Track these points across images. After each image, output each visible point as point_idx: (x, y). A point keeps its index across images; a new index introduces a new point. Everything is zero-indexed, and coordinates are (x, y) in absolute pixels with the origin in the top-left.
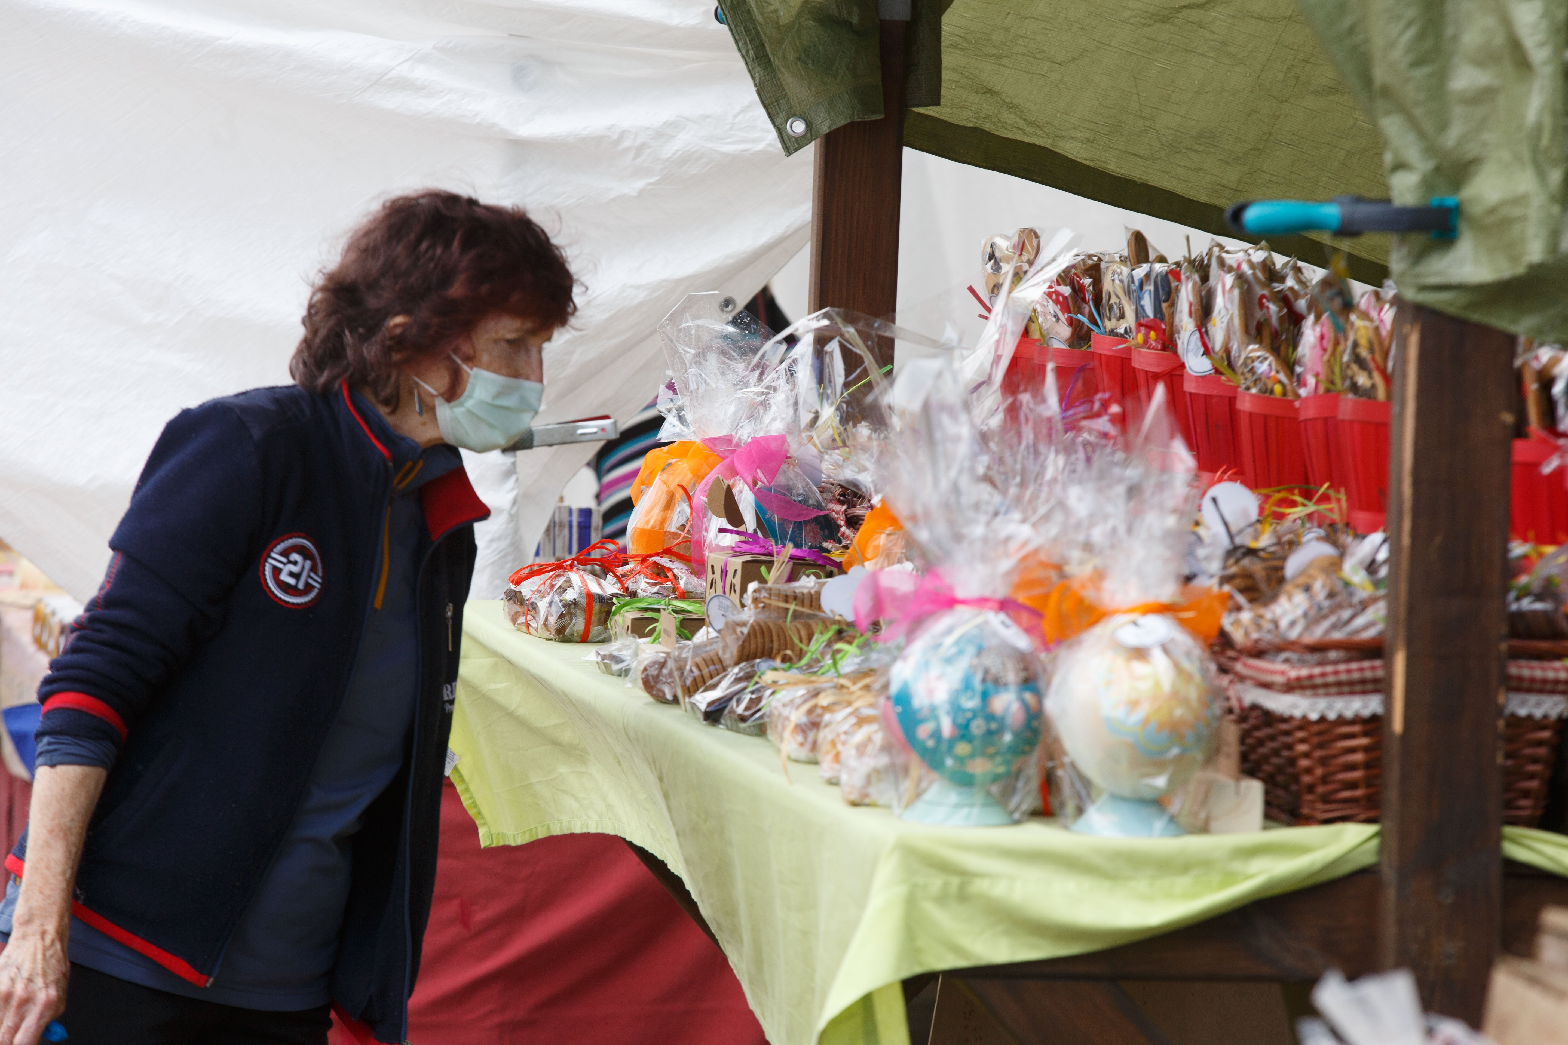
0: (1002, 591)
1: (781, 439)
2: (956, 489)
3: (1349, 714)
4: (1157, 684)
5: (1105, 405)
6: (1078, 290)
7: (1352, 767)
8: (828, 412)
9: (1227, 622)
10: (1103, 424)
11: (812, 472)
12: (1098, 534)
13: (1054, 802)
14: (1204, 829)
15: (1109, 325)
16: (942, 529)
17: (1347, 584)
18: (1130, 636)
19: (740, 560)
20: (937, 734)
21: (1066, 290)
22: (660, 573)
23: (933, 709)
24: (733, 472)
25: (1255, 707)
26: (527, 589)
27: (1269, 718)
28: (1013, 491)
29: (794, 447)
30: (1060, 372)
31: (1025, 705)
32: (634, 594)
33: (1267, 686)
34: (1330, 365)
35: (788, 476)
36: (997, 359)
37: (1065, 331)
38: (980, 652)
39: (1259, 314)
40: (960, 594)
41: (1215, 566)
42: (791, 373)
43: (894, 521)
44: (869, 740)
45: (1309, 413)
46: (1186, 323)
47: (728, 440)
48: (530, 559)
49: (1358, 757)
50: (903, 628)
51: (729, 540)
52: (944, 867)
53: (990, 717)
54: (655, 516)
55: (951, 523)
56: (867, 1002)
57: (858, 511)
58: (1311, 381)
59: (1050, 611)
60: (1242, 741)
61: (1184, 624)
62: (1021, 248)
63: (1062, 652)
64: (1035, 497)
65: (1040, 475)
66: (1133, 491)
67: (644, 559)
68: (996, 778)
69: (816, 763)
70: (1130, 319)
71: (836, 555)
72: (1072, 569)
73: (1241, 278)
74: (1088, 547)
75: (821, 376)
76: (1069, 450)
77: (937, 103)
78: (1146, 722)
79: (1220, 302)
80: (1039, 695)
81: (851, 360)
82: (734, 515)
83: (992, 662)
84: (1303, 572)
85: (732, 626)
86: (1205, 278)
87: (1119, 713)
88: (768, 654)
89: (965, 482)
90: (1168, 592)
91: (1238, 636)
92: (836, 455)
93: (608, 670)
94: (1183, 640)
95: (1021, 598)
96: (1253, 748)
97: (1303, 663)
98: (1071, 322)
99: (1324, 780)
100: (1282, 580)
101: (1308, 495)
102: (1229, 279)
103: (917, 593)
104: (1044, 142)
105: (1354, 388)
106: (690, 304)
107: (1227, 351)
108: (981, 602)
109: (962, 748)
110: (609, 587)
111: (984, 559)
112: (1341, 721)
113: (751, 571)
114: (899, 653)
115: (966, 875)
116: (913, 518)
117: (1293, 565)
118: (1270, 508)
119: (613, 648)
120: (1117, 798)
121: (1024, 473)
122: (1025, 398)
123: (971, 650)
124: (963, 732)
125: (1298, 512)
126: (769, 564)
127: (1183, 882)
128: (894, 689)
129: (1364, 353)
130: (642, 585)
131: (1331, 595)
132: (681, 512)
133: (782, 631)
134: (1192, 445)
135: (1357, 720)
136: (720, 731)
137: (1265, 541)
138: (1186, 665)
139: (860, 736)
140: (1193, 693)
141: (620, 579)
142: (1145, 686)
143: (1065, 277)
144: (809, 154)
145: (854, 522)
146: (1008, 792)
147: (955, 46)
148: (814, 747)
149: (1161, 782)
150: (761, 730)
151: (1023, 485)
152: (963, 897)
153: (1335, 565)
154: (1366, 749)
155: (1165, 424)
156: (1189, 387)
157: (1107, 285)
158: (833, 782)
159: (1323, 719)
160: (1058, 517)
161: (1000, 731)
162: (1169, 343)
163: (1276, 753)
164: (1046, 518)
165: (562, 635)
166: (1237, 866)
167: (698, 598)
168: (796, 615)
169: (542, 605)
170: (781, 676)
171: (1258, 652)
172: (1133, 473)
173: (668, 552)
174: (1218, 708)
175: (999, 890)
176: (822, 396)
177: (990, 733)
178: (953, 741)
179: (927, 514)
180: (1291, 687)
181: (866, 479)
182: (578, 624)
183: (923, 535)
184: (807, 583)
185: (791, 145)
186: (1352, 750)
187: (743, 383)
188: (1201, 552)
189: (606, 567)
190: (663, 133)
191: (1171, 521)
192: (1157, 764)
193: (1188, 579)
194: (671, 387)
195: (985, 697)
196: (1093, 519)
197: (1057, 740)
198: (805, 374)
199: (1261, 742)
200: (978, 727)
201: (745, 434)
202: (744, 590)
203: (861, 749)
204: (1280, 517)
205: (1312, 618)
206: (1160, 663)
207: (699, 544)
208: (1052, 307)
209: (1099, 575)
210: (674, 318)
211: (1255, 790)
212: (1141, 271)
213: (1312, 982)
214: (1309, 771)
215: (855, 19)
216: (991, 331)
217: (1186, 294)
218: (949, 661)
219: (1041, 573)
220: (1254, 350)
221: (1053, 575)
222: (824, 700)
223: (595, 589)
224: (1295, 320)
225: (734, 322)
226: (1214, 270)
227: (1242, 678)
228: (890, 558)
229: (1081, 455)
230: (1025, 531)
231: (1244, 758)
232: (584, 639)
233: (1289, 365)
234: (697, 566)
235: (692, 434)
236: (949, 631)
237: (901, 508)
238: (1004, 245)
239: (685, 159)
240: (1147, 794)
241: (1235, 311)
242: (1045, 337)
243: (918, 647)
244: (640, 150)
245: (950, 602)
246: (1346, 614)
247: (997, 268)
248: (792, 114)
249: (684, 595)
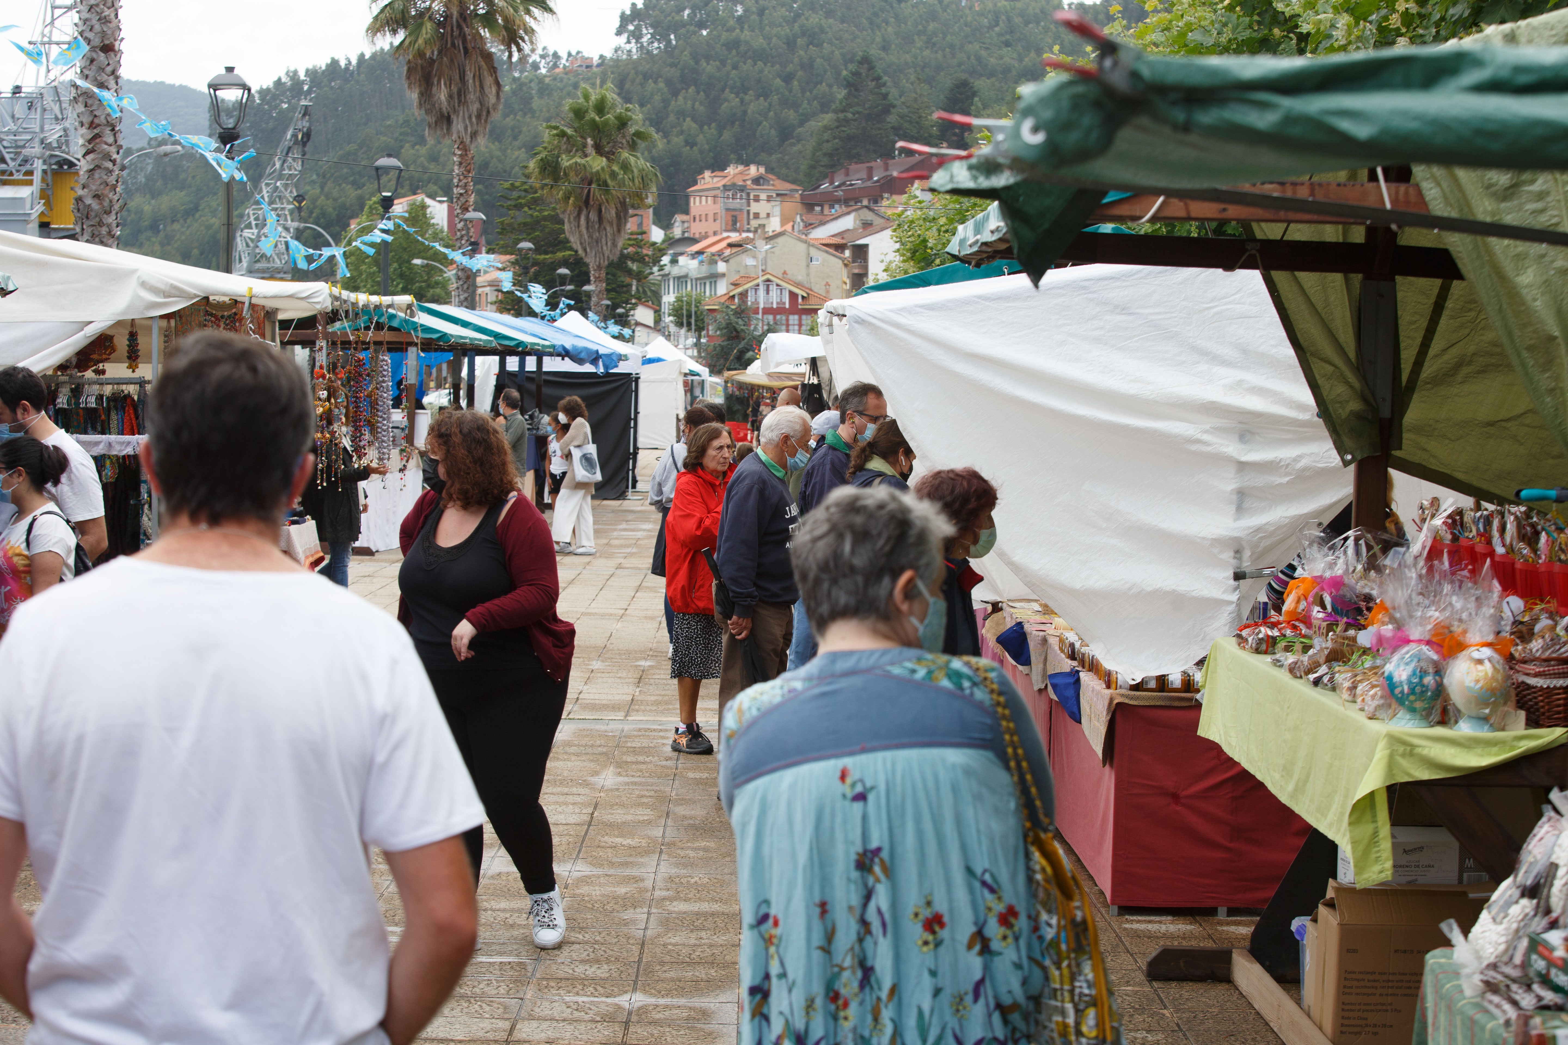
0: (1427, 638)
1: (1341, 577)
2: (1410, 597)
3: (1558, 685)
4: (1486, 673)
5: (1466, 565)
6: (1454, 521)
7: (1559, 706)
8: (1360, 567)
9: (1512, 650)
10: (1465, 573)
11: (1352, 589)
12: (1464, 616)
13: (1446, 719)
14: (1503, 729)
15: (1466, 534)
16: (1405, 613)
17: (1558, 636)
18: (1476, 655)
19: (1325, 623)
20: (1402, 692)
21: (1450, 521)
22: (1295, 628)
23: (1401, 682)
24: (1323, 589)
25: (1523, 682)
26: (1244, 633)
27: (1529, 687)
28: (1432, 598)
29: (1346, 581)
30: (1449, 553)
31: (1436, 681)
32: (1285, 636)
33: (1528, 674)
34: (1550, 551)
35: (1343, 591)
36: (1424, 547)
37: (1449, 537)
38: (1419, 661)
39: (1523, 531)
40: (1412, 638)
41: (1508, 628)
42: (1345, 552)
43: (1386, 609)
44: (1376, 694)
45: (1542, 569)
46: (1496, 534)
47: (1321, 577)
48: (1245, 621)
49: (1561, 702)
50: (1389, 651)
51: (1321, 615)
52: (1404, 743)
53: (1423, 686)
54: (1293, 606)
55: (1409, 611)
56: (1372, 794)
57: (1371, 605)
58: (1543, 557)
59: (1446, 644)
60: (1517, 695)
61: (1496, 650)
62: (1432, 504)
63: (1451, 661)
64: (1439, 601)
65: (1442, 592)
66: (1477, 599)
67: (1289, 622)
68: (1424, 709)
69: (1355, 702)
70: (1474, 532)
71: (1362, 622)
72: (1454, 629)
73: (1516, 517)
74: (1460, 620)
75: (1358, 553)
76: (1452, 582)
77: (1400, 448)
78: (1482, 688)
79: (1508, 526)
80: (1442, 677)
81: (1369, 548)
82: (1323, 606)
83: (1423, 664)
84: (1541, 631)
85: (1322, 649)
86: (1503, 517)
87: (1472, 684)
88: (1337, 660)
89: (1414, 595)
90: (1490, 638)
91: (1517, 655)
92: (1362, 583)
93: (1275, 665)
94: (1496, 656)
95: (1434, 639)
96: (1522, 698)
97: (1541, 666)
98: (1452, 533)
99: (1548, 711)
100: (1533, 634)
101: (1542, 601)
102: (1512, 518)
103: (1393, 637)
104: (1448, 472)
105: (1560, 560)
106: (1306, 525)
107: (1511, 545)
108: (1419, 641)
109: (1412, 698)
110: (1276, 633)
111: (1421, 625)
112: (1555, 688)
113: (1330, 628)
114: (1387, 661)
115: (1413, 746)
116: (1394, 608)
117: (1537, 628)
118: (1528, 606)
119: (1277, 656)
120: (1471, 717)
121: (1435, 591)
122: (1436, 562)
123: (1416, 660)
124: (1412, 691)
125: (1538, 607)
126: (1337, 625)
127: (1495, 749)
128: (1386, 674)
129: (1563, 547)
130: (1288, 632)
131: (1552, 640)
132: (1303, 605)
133: (1342, 651)
134: (1501, 583)
135: (1561, 688)
136: (1318, 689)
137: (1526, 619)
138: (1497, 666)
139: (1372, 692)
140: (1500, 677)
141: (1280, 630)
142: (1481, 674)
143: (1449, 516)
144: (1352, 467)
145: (1369, 609)
146: (1429, 715)
147: (1409, 430)
148: (1354, 696)
149: (1487, 711)
150: (1334, 689)
151: (1435, 596)
152: (1411, 754)
153: (1553, 628)
154: (1564, 699)
155: (1490, 574)
156: (1497, 559)
157: (1465, 519)
158: (1362, 710)
159: (1548, 687)
160: (1449, 609)
161: (1426, 691)
162: (1489, 542)
163: (1530, 700)
164: (1444, 609)
165: (1257, 651)
166: (1515, 743)
167: (1310, 638)
168: (1348, 645)
169: (1250, 639)
170: (1342, 669)
171: (1524, 662)
172: (1479, 592)
173: (1297, 620)
174: (1509, 683)
175: (1425, 752)
176: (1358, 561)
177: (1422, 692)
178: (1408, 695)
179: (1399, 607)
180: (1536, 675)
181: (1374, 593)
182: (1264, 647)
183: (1398, 615)
184: (1351, 632)
185: (1346, 464)
186: (1559, 699)
187: (1327, 555)
188: (1503, 623)
189: (1273, 625)
190: (1296, 459)
191: (1492, 611)
192: (1486, 704)
193: (1499, 633)
194: (1299, 556)
195: (1421, 678)
196: (1463, 610)
197: (1448, 695)
198: (1351, 551)
199: (1525, 696)
200: (1418, 689)
201: (1328, 574)
202: (1327, 635)
203: (1373, 697)
204: (1532, 609)
205: (1545, 648)
206: (1488, 665)
207: (1309, 617)
208: (1444, 528)
209: (1465, 632)
210: (1301, 530)
211: (1522, 714)
212: (1478, 514)
213: (1549, 790)
214: (1543, 707)
215: (1370, 417)
216: (1422, 536)
217: (1496, 523)
218: (1407, 664)
219: (1441, 631)
220: (1522, 545)
221: (1446, 631)
222: (1358, 678)
223: (1270, 633)
224: (1537, 534)
225: (1323, 531)
226: (1506, 514)
227: (1518, 672)
228: (1384, 623)
229: (1457, 584)
230: (1437, 614)
231: (1518, 702)
232: (1266, 653)
233: (1535, 550)
234: (1309, 625)
235: (1306, 575)
236: (1407, 652)
237: (1388, 604)
238: (1426, 503)
239: (1305, 469)
240: (1482, 716)
241: (1514, 530)
242: (1441, 539)
243: (1396, 658)
244: (1288, 465)
245: (1408, 641)
246: (1558, 647)
247: (1423, 512)
248: (1347, 452)
249: (1304, 636)
